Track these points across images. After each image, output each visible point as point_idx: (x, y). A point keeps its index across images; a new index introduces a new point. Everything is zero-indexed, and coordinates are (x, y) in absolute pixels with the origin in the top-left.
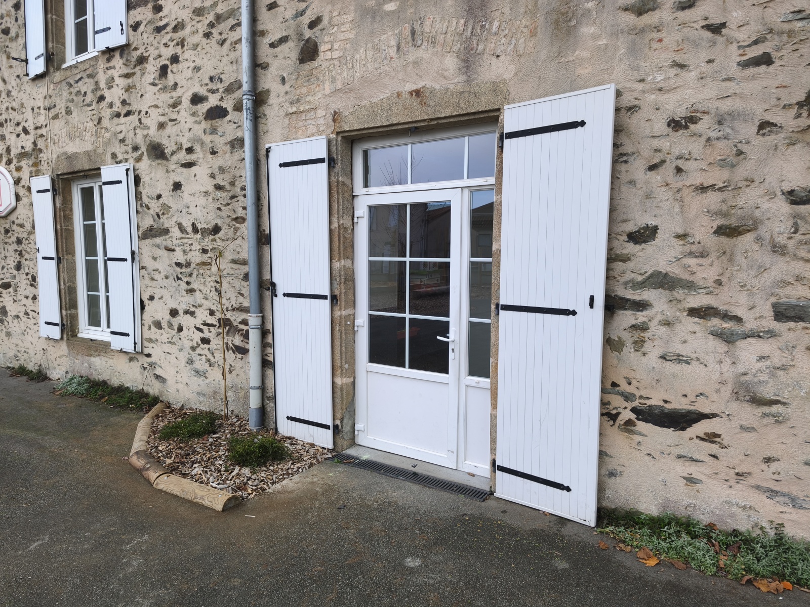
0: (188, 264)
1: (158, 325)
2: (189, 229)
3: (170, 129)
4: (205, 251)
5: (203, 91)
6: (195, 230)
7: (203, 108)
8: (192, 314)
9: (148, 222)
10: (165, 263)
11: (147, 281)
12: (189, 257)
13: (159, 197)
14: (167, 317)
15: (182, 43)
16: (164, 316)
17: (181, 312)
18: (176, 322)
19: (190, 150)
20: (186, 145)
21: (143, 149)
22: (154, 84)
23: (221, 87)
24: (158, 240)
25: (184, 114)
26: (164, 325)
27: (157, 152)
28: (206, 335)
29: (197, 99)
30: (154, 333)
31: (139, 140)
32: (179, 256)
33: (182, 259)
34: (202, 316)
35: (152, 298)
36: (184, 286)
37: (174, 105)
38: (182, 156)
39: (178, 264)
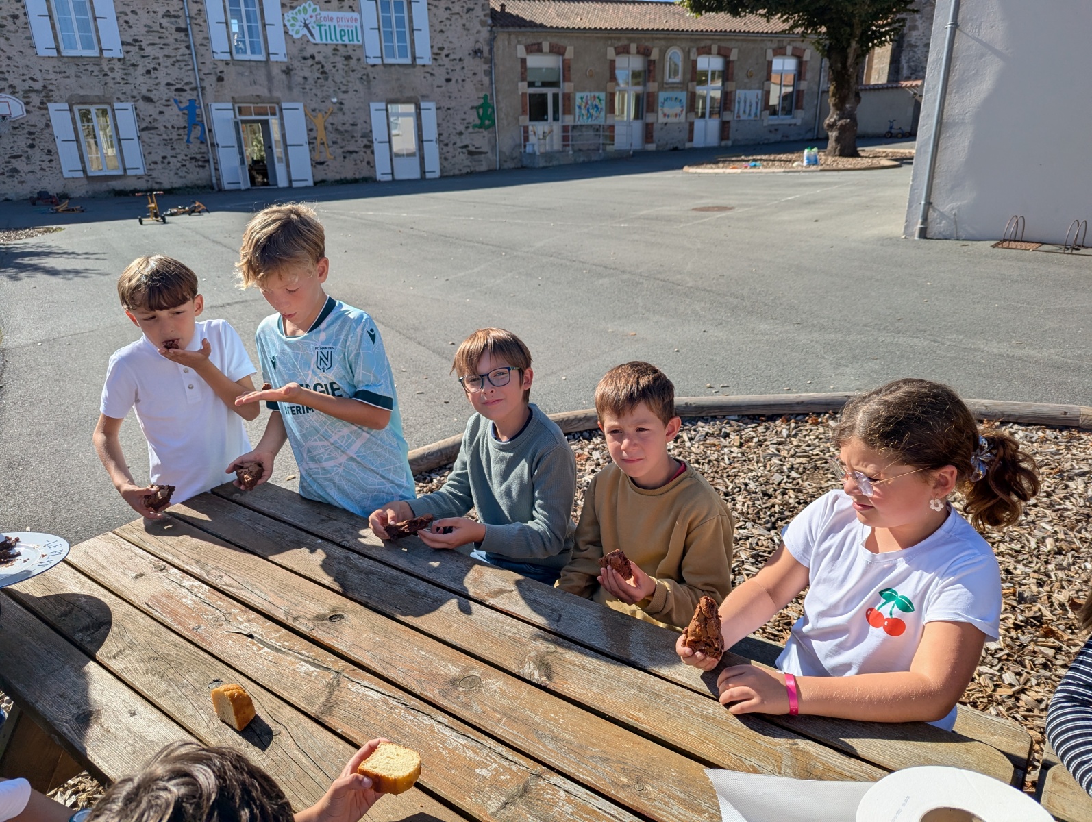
0: (171, 140)
1: (155, 163)
2: (170, 127)
3: (154, 92)
4: (179, 135)
5: (174, 83)
6: (173, 127)
7: (173, 88)
8: (176, 157)
9: (144, 125)
10: (156, 140)
11: (146, 146)
12: (170, 137)
13: (150, 116)
14: (161, 159)
15: (159, 64)
16: (159, 159)
17: (169, 157)
18: (166, 161)
19: (168, 101)
20: (165, 98)
21: (139, 97)
22: (143, 75)
23: (183, 83)
24: (152, 131)
25: (162, 88)
26: (159, 162)
27: (148, 100)
28: (184, 163)
29: (168, 84)
30: (153, 166)
31: (135, 93)
32: (165, 137)
33: (166, 137)
34: (180, 157)
35: (150, 153)
36: (169, 147)
37: (157, 84)
38: (163, 102)
39: (164, 140)
